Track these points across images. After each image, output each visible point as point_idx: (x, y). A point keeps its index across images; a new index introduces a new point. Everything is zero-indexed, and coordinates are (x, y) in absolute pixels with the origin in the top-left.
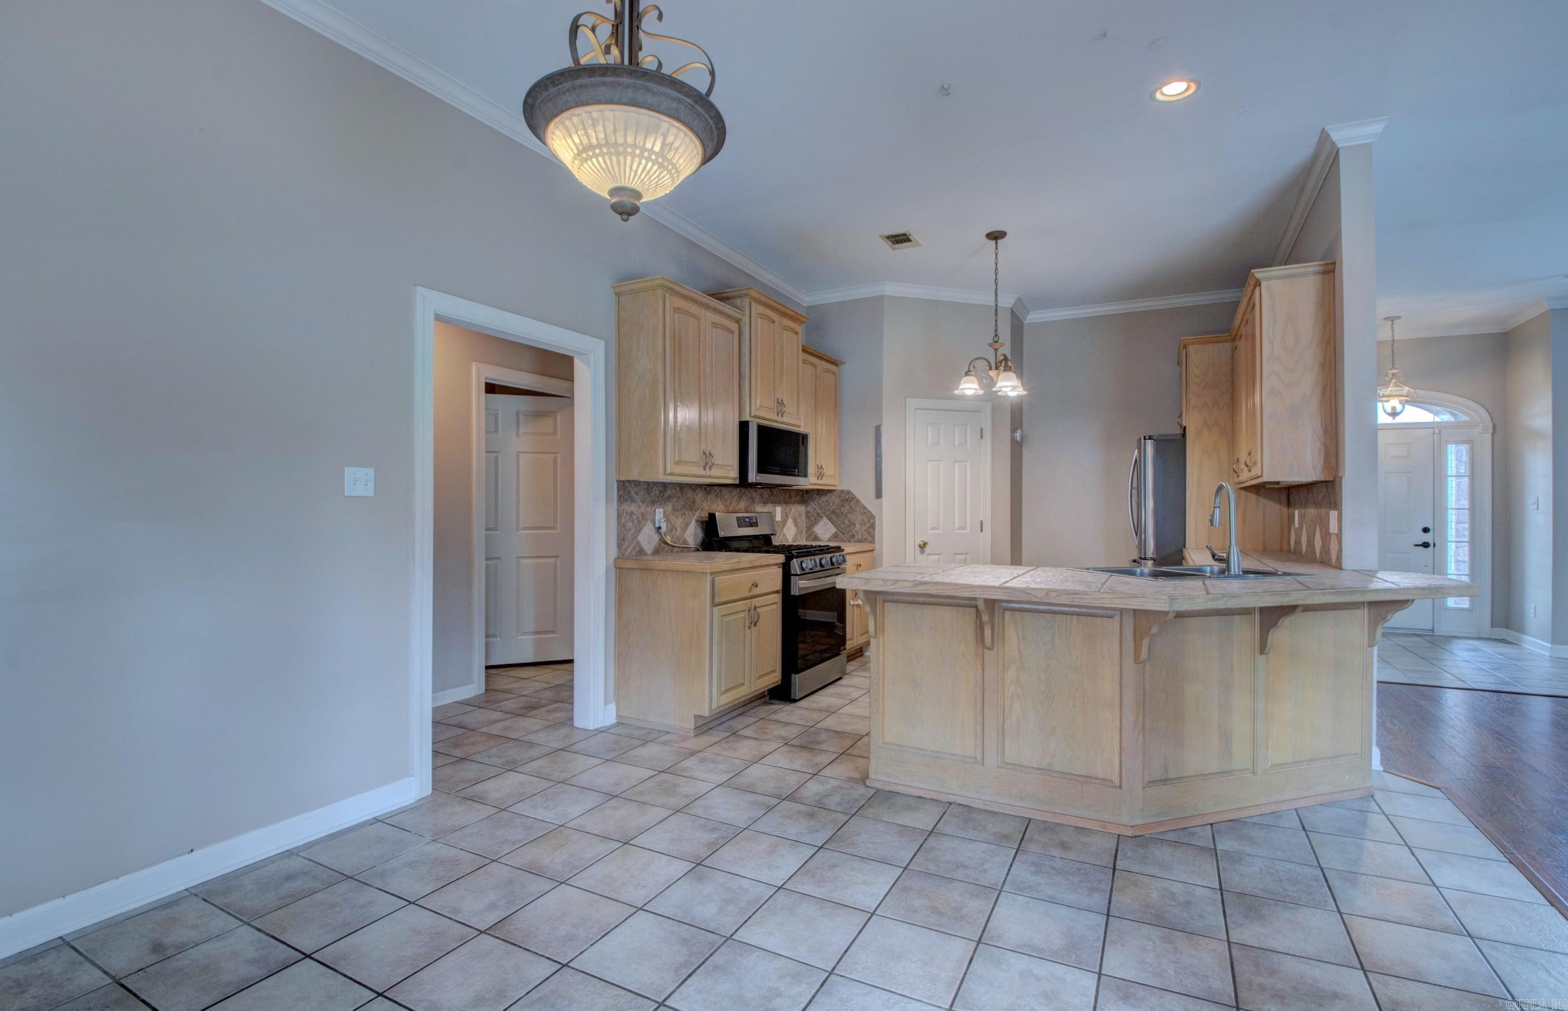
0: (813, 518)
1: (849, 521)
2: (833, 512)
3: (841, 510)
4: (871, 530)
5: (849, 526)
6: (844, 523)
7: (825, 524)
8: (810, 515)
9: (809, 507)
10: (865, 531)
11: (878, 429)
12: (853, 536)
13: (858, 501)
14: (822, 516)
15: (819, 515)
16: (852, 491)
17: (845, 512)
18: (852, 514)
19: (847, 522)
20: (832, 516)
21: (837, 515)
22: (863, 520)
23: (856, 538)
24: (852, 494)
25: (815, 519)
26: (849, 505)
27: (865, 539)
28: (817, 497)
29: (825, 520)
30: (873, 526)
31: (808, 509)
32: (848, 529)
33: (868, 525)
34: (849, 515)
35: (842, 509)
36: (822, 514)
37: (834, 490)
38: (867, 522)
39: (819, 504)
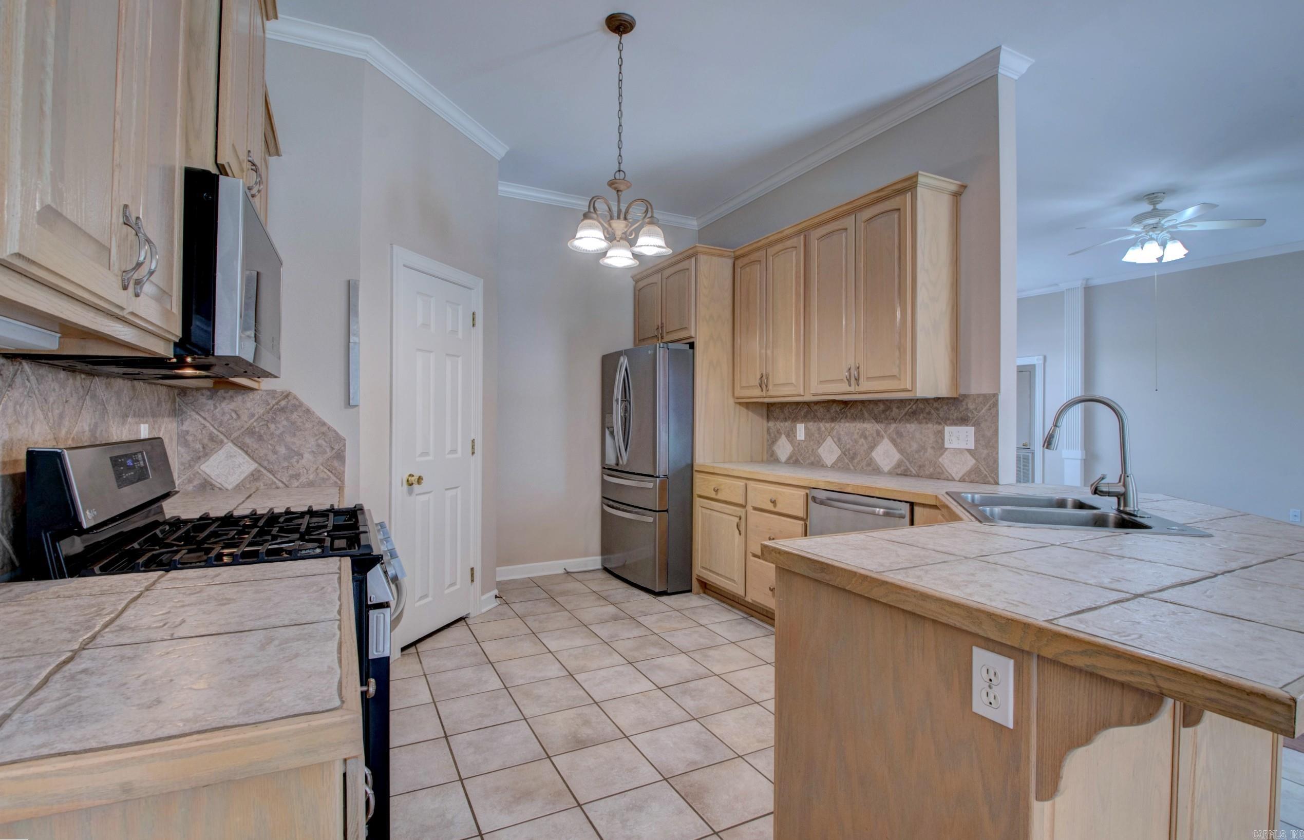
0: (198, 446)
1: (288, 448)
2: (251, 432)
3: (268, 428)
4: (336, 464)
5: (287, 458)
6: (275, 452)
7: (230, 456)
8: (190, 438)
9: (187, 423)
10: (322, 465)
11: (351, 289)
12: (297, 476)
13: (308, 411)
14: (222, 442)
15: (212, 438)
16: (296, 391)
17: (278, 432)
18: (294, 435)
19: (282, 450)
20: (248, 440)
21: (260, 438)
22: (319, 446)
23: (303, 479)
24: (295, 398)
25: (204, 448)
26: (287, 419)
27: (323, 479)
28: (211, 402)
29: (229, 447)
30: (340, 456)
31: (184, 428)
32: (286, 464)
33: (329, 454)
34: (288, 439)
35: (272, 426)
36: (222, 437)
37: (251, 389)
38: (328, 450)
39: (214, 418)
